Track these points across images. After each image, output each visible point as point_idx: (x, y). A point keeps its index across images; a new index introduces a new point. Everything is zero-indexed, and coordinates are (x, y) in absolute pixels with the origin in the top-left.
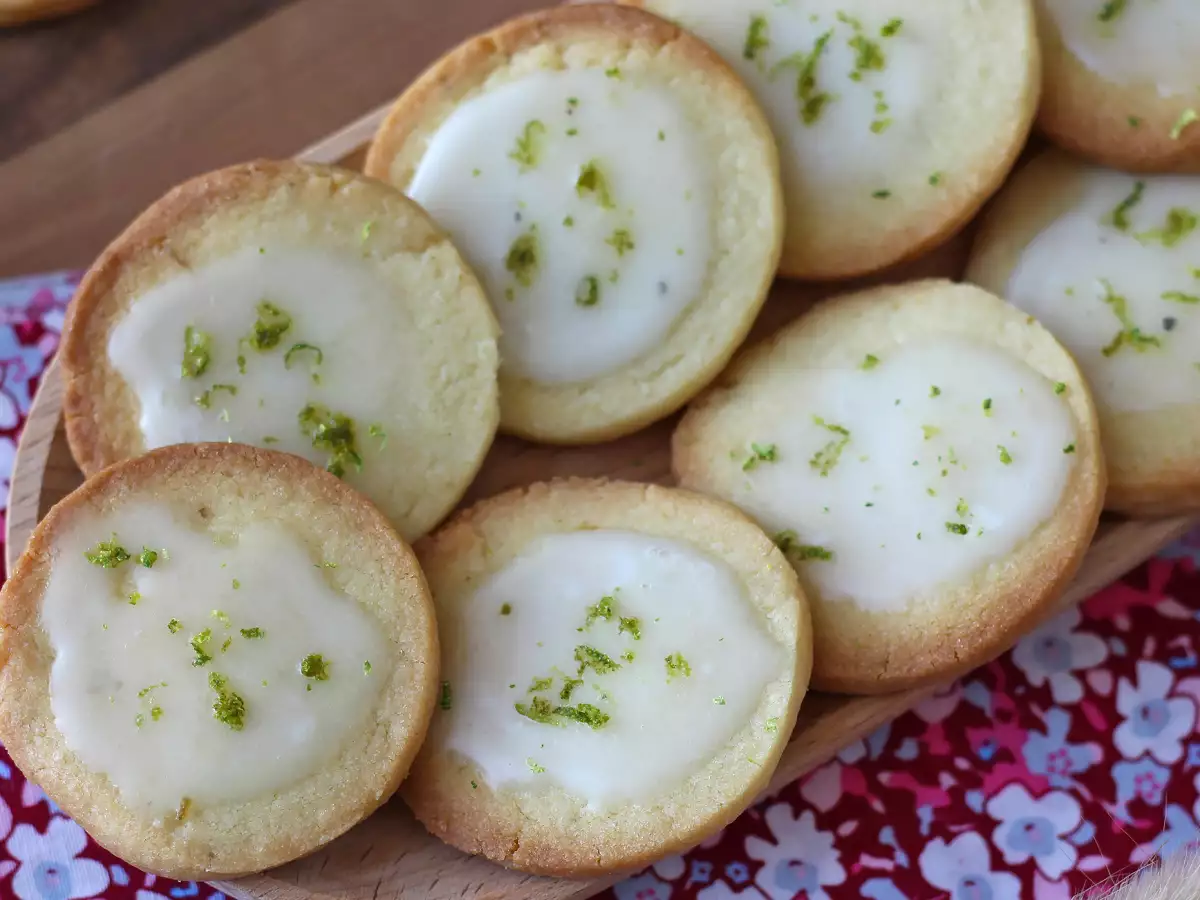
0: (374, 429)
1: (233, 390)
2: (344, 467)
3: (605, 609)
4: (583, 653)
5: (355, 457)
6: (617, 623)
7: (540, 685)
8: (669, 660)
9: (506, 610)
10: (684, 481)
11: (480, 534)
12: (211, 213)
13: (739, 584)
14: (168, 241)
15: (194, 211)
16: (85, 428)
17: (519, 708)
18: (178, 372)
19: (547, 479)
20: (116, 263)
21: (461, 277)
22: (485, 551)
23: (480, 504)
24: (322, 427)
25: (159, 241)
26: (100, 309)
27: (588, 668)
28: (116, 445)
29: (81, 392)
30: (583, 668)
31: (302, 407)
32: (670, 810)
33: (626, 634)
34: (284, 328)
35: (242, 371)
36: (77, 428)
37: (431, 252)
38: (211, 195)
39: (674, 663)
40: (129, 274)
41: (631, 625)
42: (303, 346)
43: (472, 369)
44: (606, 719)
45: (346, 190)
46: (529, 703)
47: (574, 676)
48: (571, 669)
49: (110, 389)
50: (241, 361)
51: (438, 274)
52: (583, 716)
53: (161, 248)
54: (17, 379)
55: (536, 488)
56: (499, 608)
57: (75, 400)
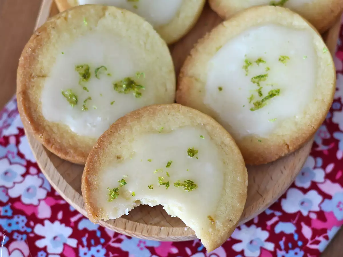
0: (138, 74)
1: (90, 98)
2: (139, 92)
3: (248, 64)
4: (254, 80)
5: (140, 86)
6: (256, 64)
7: (251, 99)
8: (280, 59)
9: (220, 89)
10: (227, 16)
11: (191, 77)
12: (38, 56)
13: (277, 24)
14: (33, 74)
15: (32, 59)
16: (58, 147)
17: (252, 110)
18: (71, 107)
19: (193, 47)
20: (25, 93)
21: (122, 13)
22: (196, 80)
23: (182, 70)
24: (124, 86)
25: (31, 76)
26: (33, 110)
27: (260, 83)
28: (71, 143)
29: (47, 138)
30: (258, 83)
31: (113, 86)
32: (320, 97)
33: (261, 64)
34: (88, 69)
35: (88, 91)
36: (56, 148)
37: (107, 13)
38: (33, 51)
39: (282, 59)
40: (31, 93)
41: (260, 61)
42: (98, 69)
43: (147, 35)
44: (279, 90)
45: (70, 16)
46: (253, 106)
47: (258, 88)
48: (255, 87)
49: (55, 130)
50: (85, 88)
51: (115, 17)
52: (272, 95)
53: (33, 78)
54: (13, 157)
55: (192, 52)
56: (218, 90)
57: (48, 141)
